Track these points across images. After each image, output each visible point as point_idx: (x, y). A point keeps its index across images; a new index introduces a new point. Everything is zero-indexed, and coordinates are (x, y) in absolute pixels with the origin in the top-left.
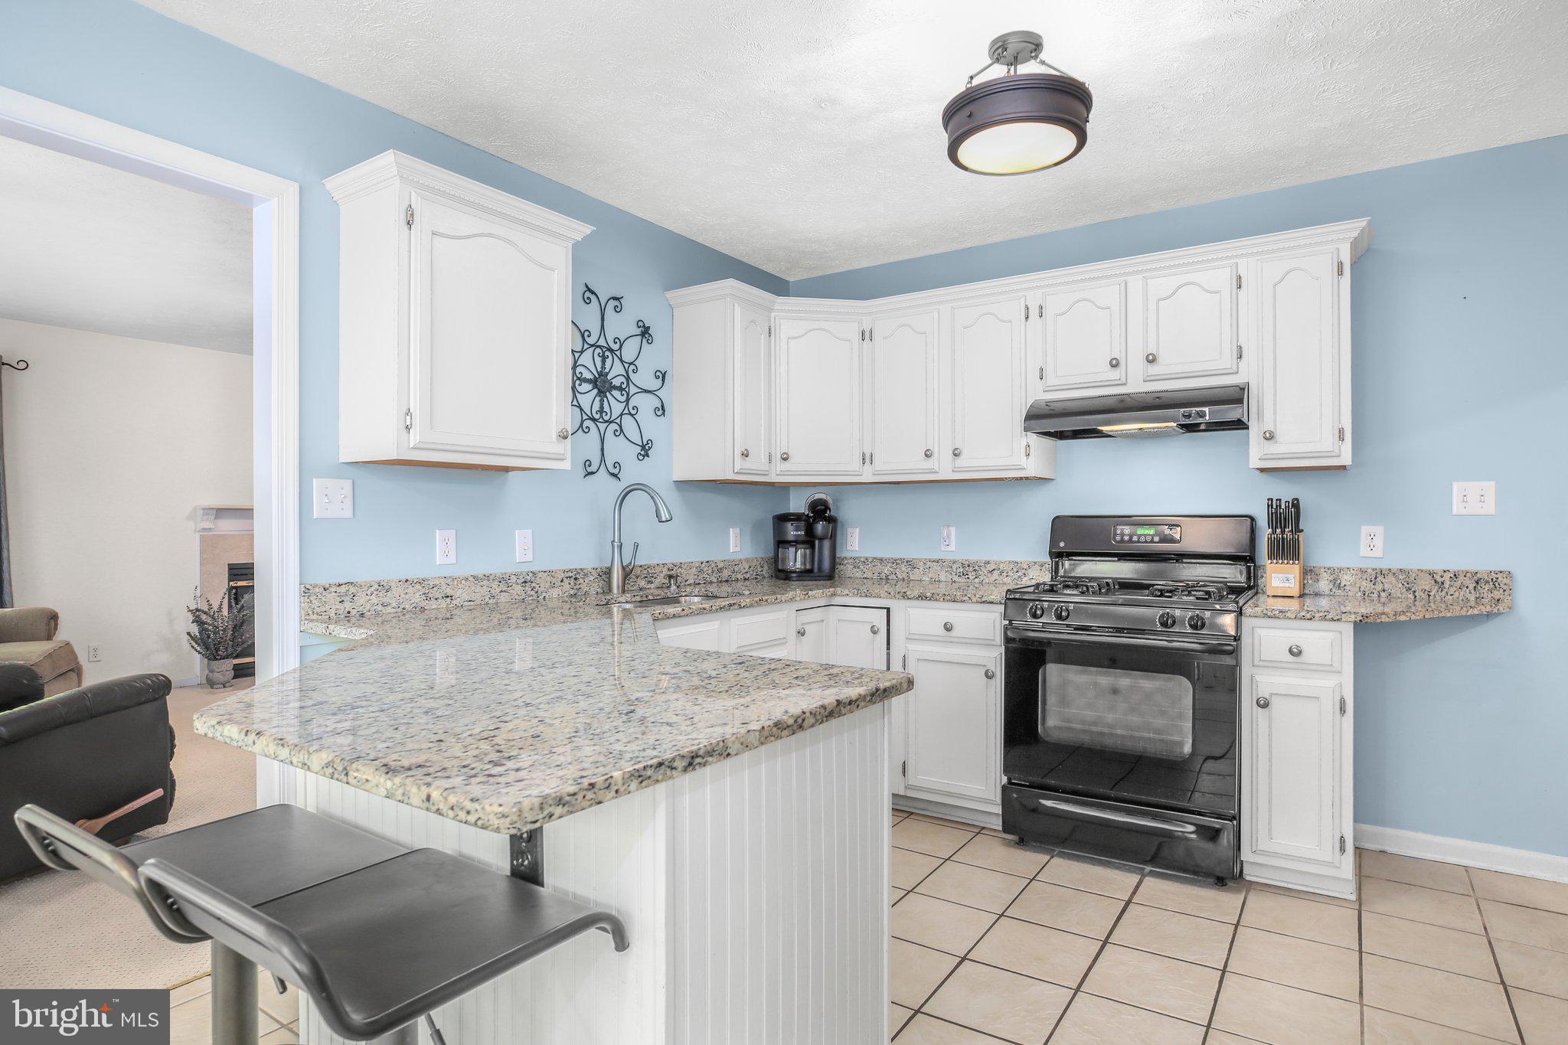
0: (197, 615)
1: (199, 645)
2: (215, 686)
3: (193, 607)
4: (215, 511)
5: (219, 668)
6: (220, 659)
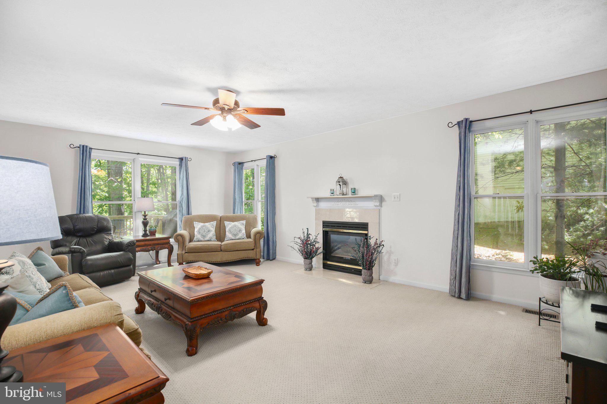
4: (315, 199)
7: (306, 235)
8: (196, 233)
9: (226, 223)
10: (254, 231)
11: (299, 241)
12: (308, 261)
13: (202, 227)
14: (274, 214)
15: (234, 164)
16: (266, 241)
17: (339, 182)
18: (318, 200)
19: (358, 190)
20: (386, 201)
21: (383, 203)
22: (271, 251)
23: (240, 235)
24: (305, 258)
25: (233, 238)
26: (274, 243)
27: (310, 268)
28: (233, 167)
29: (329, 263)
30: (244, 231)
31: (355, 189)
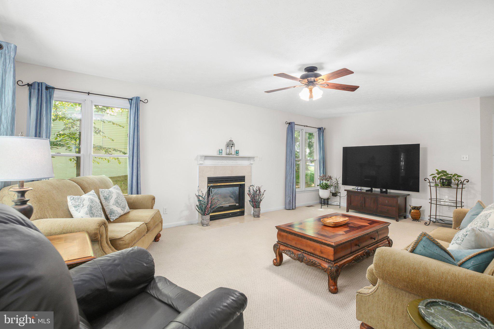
0: (198, 196)
1: (199, 210)
2: (204, 226)
3: (197, 195)
4: (204, 157)
5: (205, 219)
6: (206, 215)
29: (213, 214)
31: (239, 151)
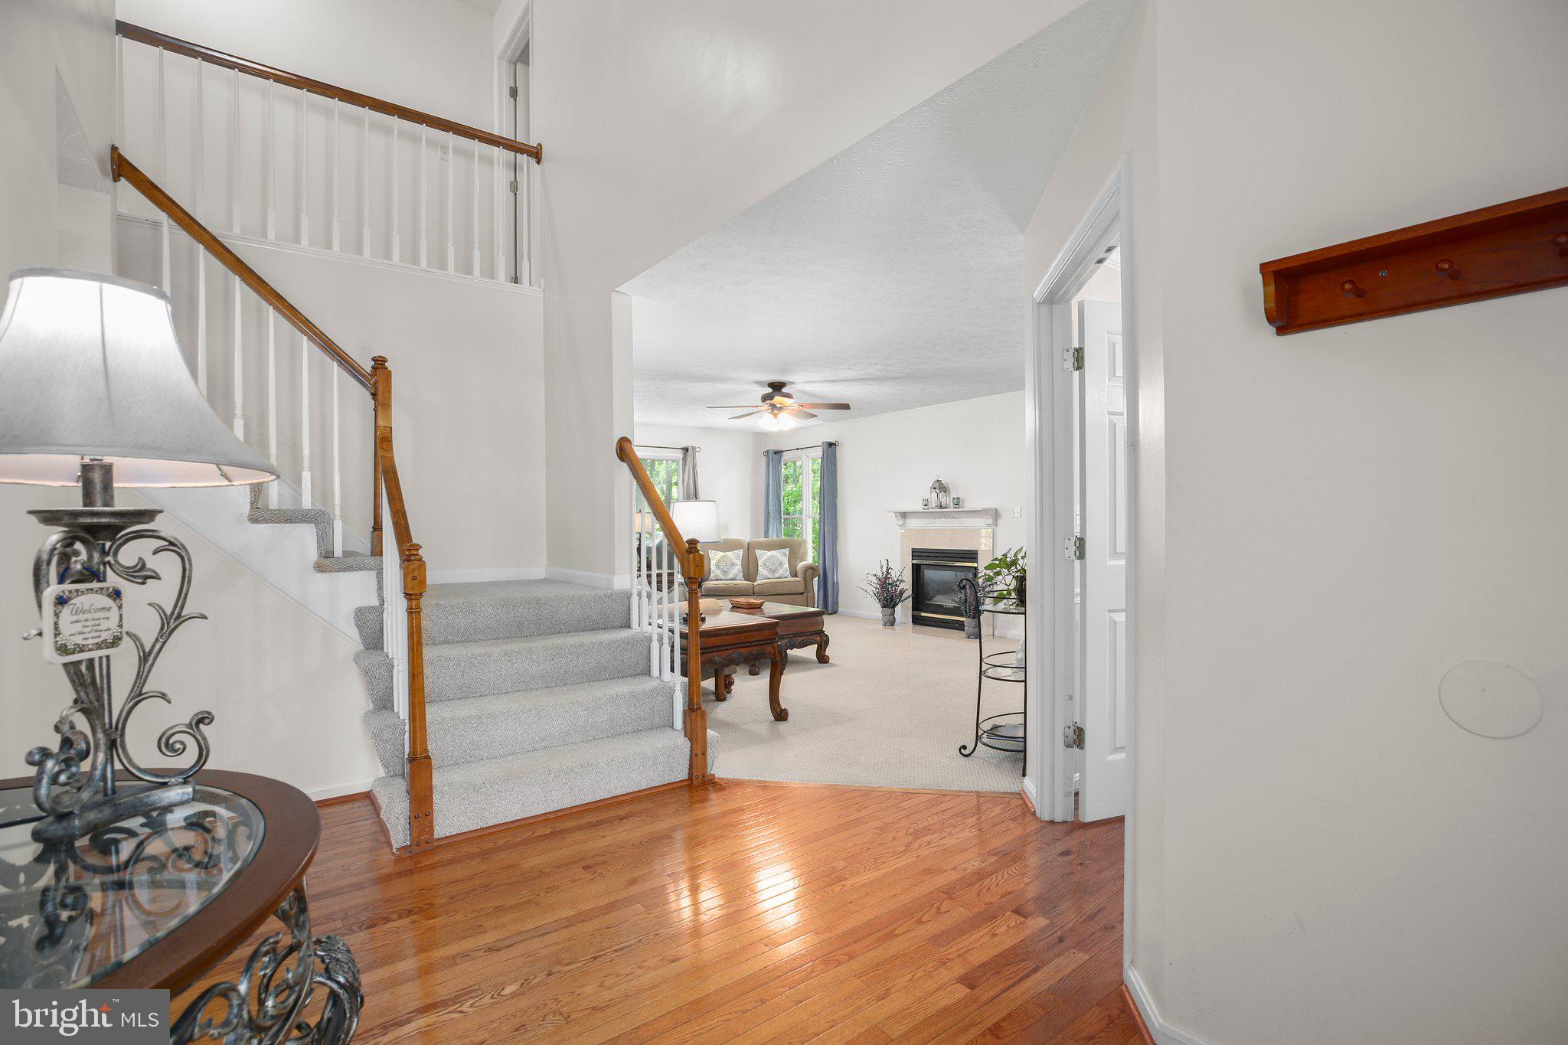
4: (899, 514)
7: (885, 570)
8: (712, 567)
9: (758, 552)
10: (801, 565)
11: (874, 579)
12: (888, 611)
13: (722, 557)
14: (835, 538)
15: (766, 453)
16: (822, 582)
17: (935, 488)
18: (904, 515)
19: (963, 500)
20: (1002, 518)
21: (1000, 521)
22: (830, 599)
23: (780, 572)
24: (884, 606)
25: (770, 576)
26: (836, 585)
27: (892, 623)
28: (764, 459)
29: (923, 614)
30: (786, 566)
31: (958, 498)
